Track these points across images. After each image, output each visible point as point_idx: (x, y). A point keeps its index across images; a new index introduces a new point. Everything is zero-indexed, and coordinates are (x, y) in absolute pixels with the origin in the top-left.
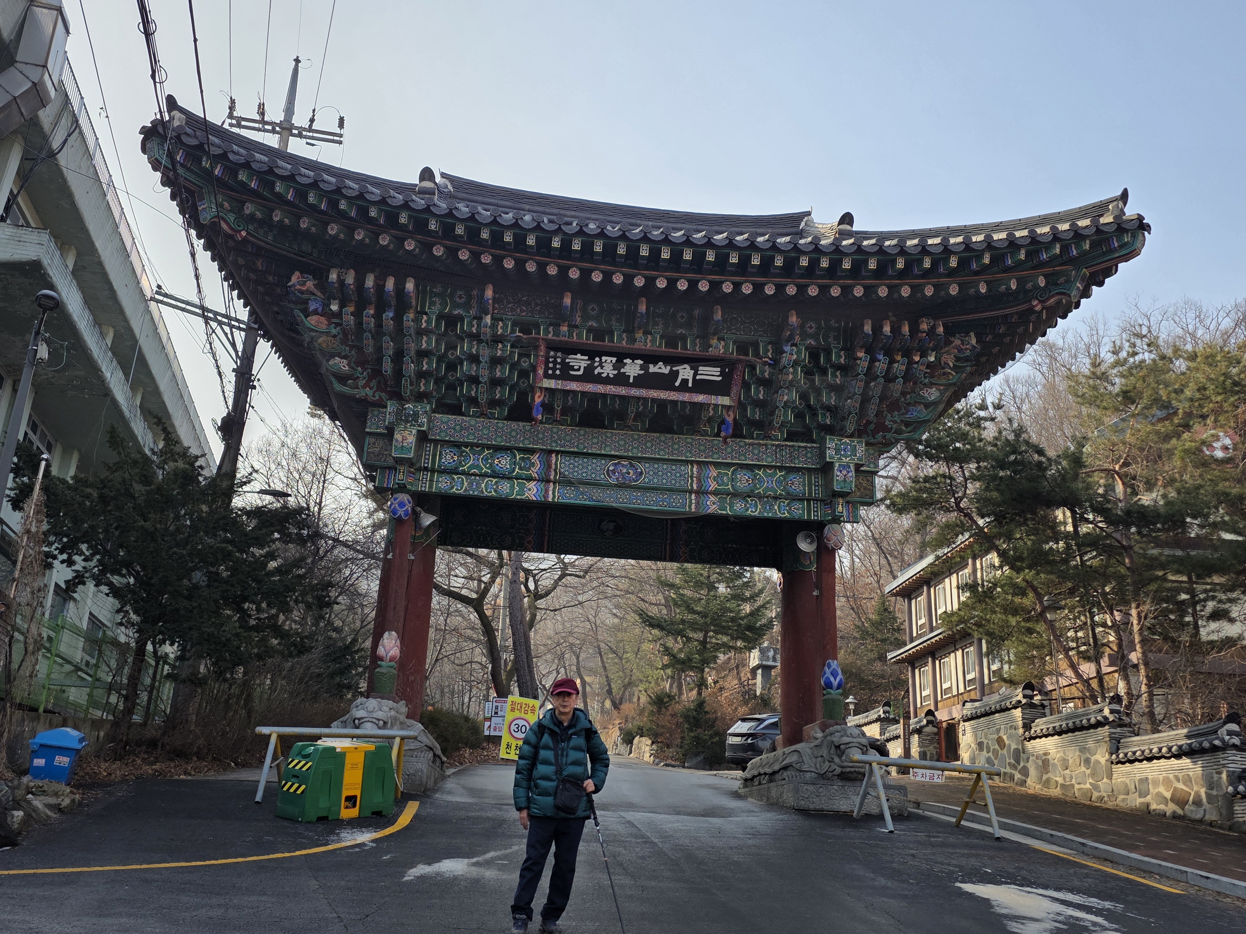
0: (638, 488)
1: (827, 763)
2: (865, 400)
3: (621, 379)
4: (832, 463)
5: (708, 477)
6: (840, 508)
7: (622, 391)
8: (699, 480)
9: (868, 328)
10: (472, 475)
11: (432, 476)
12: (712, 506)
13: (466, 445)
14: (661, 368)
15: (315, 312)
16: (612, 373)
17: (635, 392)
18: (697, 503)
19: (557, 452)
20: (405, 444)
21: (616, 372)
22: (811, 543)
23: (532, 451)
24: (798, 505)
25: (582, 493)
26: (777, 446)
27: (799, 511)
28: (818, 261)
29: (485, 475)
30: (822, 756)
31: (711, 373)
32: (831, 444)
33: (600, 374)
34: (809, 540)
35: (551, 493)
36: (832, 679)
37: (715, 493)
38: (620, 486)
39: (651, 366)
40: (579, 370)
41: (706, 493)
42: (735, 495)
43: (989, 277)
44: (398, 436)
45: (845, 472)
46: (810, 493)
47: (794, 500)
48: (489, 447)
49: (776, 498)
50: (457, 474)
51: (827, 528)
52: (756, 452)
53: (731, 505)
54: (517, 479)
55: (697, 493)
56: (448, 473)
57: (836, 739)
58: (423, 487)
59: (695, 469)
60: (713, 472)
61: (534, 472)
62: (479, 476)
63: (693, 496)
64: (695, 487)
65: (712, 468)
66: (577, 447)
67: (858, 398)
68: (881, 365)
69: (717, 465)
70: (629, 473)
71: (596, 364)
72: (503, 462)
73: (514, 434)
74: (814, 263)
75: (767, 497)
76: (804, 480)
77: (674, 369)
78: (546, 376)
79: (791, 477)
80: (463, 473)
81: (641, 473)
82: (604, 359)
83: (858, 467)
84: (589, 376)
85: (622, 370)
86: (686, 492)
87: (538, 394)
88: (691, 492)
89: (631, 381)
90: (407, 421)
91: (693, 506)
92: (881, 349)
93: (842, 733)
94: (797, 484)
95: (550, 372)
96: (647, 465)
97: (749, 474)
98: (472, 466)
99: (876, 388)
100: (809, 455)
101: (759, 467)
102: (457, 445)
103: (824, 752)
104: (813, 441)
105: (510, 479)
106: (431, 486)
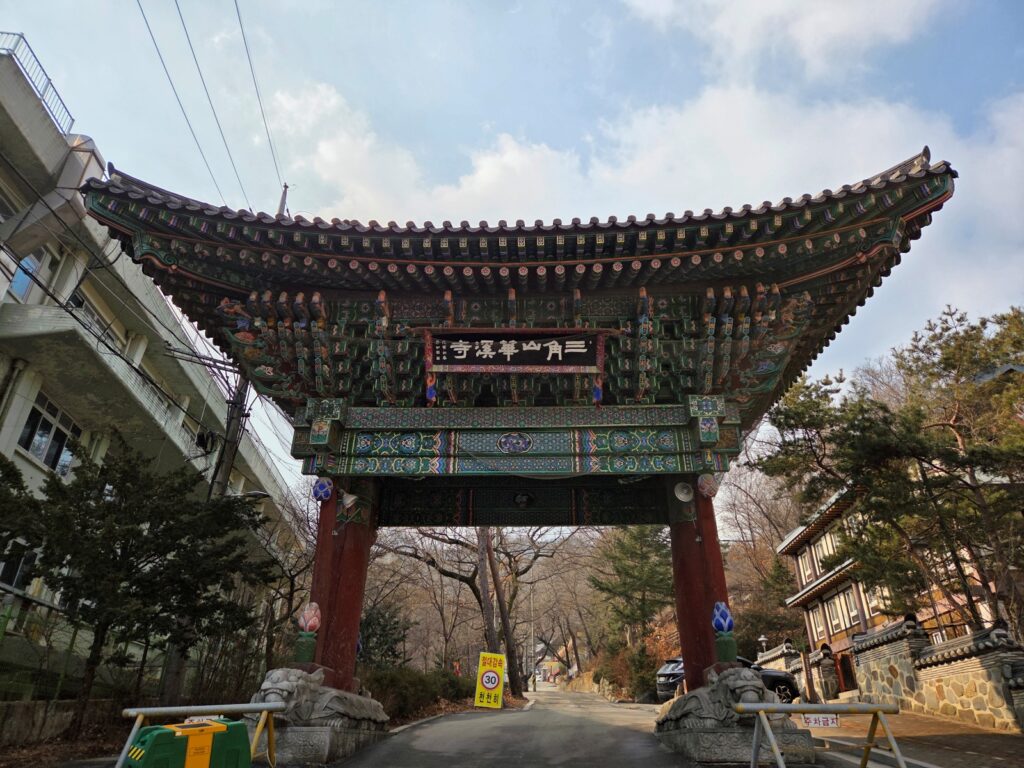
0: (527, 456)
1: (725, 709)
2: (718, 360)
3: (500, 359)
4: (696, 418)
5: (589, 441)
6: (709, 458)
7: (502, 369)
8: (581, 445)
9: (710, 294)
10: (383, 456)
11: (350, 460)
12: (594, 466)
13: (379, 431)
14: (532, 346)
15: (242, 329)
16: (492, 354)
17: (512, 369)
18: (581, 465)
19: (456, 430)
20: (321, 433)
21: (494, 353)
22: (688, 493)
23: (434, 432)
24: (671, 459)
25: (479, 464)
26: (646, 409)
27: (673, 465)
28: (655, 235)
29: (394, 456)
30: (720, 702)
31: (577, 346)
32: (694, 402)
33: (481, 356)
34: (685, 491)
35: (451, 466)
36: (722, 621)
37: (596, 454)
38: (512, 455)
39: (524, 345)
40: (462, 354)
41: (589, 455)
42: (615, 454)
43: (814, 236)
44: (315, 427)
45: (709, 425)
46: (681, 448)
47: (667, 455)
48: (396, 431)
49: (650, 455)
50: (371, 457)
51: (700, 478)
52: (629, 415)
53: (612, 464)
54: (422, 457)
55: (581, 455)
56: (363, 457)
57: (731, 682)
58: (342, 470)
59: (576, 436)
60: (593, 437)
61: (436, 449)
62: (390, 457)
63: (577, 460)
64: (578, 450)
65: (591, 433)
66: (472, 424)
67: (711, 357)
68: (728, 326)
69: (596, 430)
70: (518, 443)
71: (477, 348)
72: (410, 443)
73: (417, 418)
74: (652, 238)
75: (643, 454)
76: (674, 437)
77: (545, 345)
78: (435, 362)
79: (663, 435)
80: (376, 455)
81: (529, 443)
82: (483, 342)
83: (721, 420)
84: (471, 358)
85: (500, 351)
86: (570, 455)
87: (430, 378)
88: (574, 455)
89: (509, 359)
90: (323, 414)
91: (578, 468)
92: (726, 312)
93: (736, 676)
94: (668, 441)
95: (438, 358)
96: (534, 435)
97: (625, 435)
98: (384, 449)
99: (726, 347)
100: (676, 414)
101: (634, 428)
102: (370, 432)
103: (721, 697)
104: (678, 403)
105: (416, 457)
106: (348, 469)
